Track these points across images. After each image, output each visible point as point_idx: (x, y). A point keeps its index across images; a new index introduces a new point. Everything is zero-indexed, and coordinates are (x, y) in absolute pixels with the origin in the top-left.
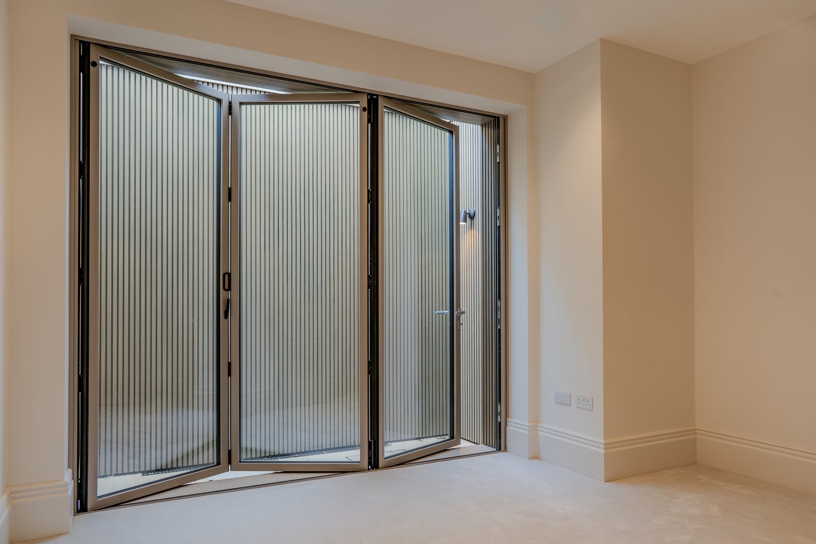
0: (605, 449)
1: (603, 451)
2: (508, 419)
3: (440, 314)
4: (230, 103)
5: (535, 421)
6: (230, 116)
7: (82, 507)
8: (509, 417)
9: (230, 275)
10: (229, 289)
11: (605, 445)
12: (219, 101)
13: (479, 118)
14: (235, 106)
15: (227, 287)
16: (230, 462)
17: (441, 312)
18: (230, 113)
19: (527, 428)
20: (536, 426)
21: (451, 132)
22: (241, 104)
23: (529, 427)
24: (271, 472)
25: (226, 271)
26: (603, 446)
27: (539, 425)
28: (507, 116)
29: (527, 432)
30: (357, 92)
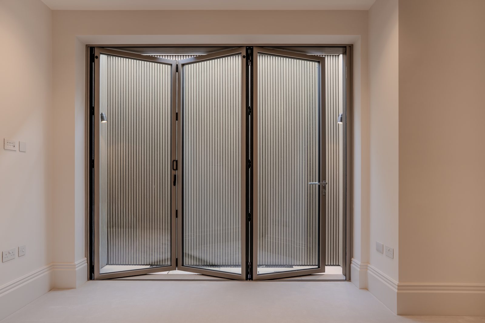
0: (398, 289)
1: (396, 291)
2: (353, 259)
3: (314, 184)
4: (177, 65)
5: (366, 262)
6: (177, 73)
7: (91, 277)
8: (353, 257)
9: (177, 161)
10: (177, 169)
11: (398, 286)
12: (171, 65)
13: (341, 49)
14: (180, 67)
15: (175, 168)
16: (177, 265)
17: (311, 183)
18: (177, 71)
19: (359, 267)
20: (367, 266)
21: (319, 62)
22: (183, 65)
23: (360, 266)
24: (196, 274)
25: (174, 159)
26: (397, 287)
27: (369, 265)
28: (352, 45)
29: (359, 269)
30: (240, 47)
